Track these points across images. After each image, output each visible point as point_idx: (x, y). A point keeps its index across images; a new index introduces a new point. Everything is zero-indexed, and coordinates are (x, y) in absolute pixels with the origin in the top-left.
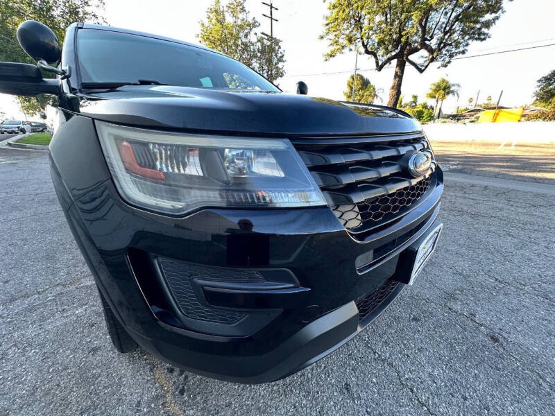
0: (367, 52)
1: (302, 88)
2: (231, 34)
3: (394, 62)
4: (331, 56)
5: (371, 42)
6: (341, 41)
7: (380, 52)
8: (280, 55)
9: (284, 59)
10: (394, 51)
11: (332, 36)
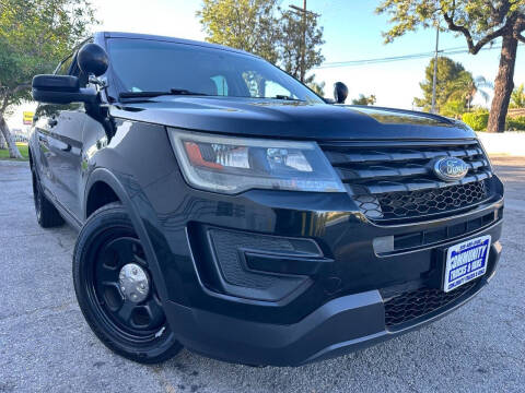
0: (453, 27)
1: (341, 91)
2: (246, 10)
3: (499, 40)
4: (396, 34)
5: (457, 14)
6: (410, 14)
7: (475, 27)
8: (316, 34)
9: (322, 39)
10: (497, 25)
11: (396, 7)
